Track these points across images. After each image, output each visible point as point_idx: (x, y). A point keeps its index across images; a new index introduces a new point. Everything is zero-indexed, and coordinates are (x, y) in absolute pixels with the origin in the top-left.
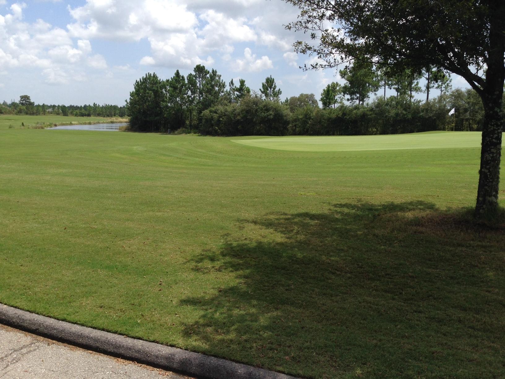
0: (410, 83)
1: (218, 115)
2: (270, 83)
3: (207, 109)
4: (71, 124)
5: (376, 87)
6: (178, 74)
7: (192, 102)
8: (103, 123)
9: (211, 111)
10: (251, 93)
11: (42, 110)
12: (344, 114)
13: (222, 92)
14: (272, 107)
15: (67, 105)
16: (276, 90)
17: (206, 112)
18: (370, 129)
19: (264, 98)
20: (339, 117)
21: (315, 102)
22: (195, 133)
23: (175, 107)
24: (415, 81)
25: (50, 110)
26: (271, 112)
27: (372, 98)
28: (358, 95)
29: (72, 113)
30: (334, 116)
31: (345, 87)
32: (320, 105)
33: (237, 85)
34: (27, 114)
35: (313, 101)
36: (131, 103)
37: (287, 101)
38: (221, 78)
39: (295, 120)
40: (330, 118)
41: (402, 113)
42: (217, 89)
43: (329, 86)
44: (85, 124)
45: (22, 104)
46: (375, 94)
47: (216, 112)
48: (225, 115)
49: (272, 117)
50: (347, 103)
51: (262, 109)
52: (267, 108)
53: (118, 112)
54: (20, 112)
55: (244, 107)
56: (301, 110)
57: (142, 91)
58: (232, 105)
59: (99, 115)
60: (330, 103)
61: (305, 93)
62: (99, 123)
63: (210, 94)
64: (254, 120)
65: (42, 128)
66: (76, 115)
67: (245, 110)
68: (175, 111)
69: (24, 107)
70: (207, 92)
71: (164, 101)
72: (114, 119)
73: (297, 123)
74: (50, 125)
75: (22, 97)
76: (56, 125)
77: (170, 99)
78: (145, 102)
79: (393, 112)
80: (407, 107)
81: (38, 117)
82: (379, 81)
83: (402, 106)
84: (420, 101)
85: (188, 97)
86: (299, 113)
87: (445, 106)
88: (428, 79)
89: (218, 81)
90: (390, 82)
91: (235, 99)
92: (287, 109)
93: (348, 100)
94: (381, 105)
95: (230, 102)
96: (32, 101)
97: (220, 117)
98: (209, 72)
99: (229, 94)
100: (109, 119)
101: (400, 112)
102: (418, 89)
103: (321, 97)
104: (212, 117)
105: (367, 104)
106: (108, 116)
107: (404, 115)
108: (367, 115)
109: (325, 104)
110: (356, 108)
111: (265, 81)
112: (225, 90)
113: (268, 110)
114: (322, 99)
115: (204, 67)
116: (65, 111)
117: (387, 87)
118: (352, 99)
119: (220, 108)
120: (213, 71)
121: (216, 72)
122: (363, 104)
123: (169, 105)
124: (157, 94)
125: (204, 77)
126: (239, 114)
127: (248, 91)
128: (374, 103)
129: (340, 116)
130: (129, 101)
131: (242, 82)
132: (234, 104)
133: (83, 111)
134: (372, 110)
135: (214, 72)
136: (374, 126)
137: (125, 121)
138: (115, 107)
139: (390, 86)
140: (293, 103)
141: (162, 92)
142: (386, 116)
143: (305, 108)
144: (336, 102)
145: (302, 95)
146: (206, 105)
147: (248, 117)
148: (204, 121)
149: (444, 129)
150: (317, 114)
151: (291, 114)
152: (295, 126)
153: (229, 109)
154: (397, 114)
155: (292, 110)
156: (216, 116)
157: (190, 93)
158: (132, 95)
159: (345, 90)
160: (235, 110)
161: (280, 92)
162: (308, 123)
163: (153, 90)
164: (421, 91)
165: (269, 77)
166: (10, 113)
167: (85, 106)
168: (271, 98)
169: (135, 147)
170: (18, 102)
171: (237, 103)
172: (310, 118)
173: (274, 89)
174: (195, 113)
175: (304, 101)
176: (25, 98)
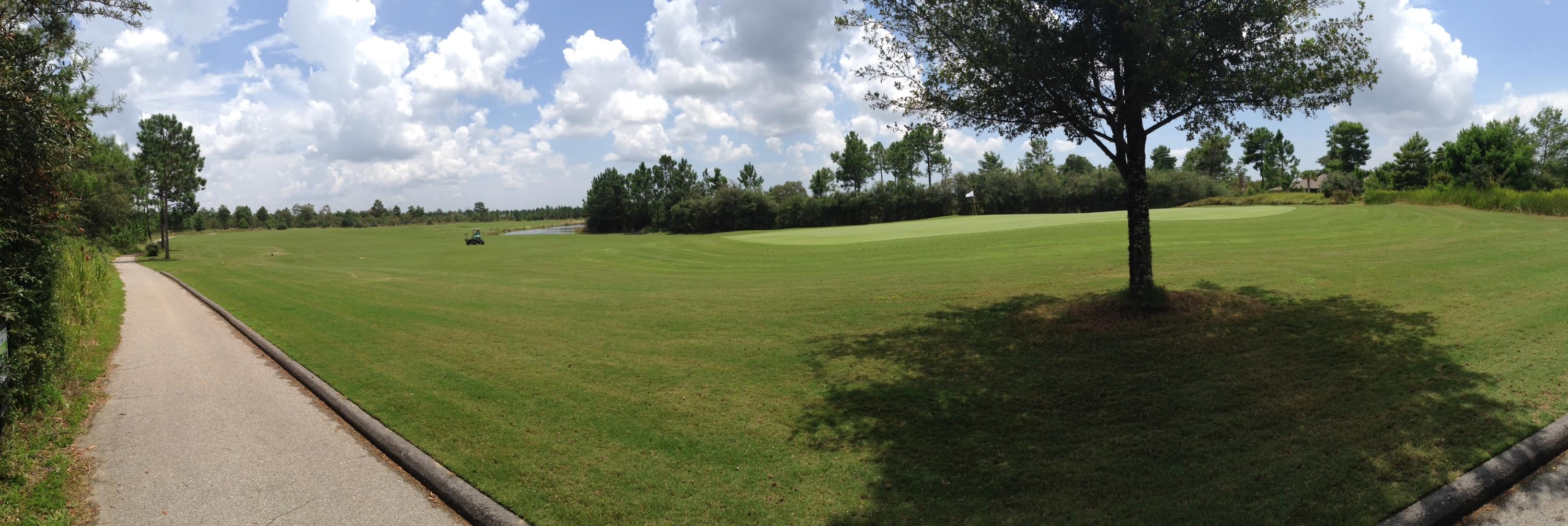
0: (910, 167)
1: (690, 210)
2: (748, 171)
3: (676, 203)
4: (525, 229)
5: (872, 172)
6: (642, 166)
7: (658, 196)
8: (558, 226)
9: (681, 206)
10: (729, 183)
11: (496, 216)
12: (840, 202)
13: (694, 183)
14: (754, 198)
15: (520, 209)
16: (756, 179)
17: (676, 207)
18: (872, 218)
19: (743, 187)
20: (835, 206)
21: (803, 190)
22: (664, 231)
23: (638, 204)
24: (915, 165)
25: (504, 215)
26: (753, 204)
27: (869, 184)
28: (853, 182)
29: (525, 219)
30: (828, 205)
31: (838, 173)
32: (810, 193)
33: (712, 174)
34: (481, 220)
35: (800, 190)
36: (589, 203)
37: (771, 190)
38: (692, 168)
39: (784, 211)
40: (824, 208)
41: (905, 198)
42: (687, 180)
43: (818, 172)
44: (539, 228)
45: (476, 211)
46: (873, 179)
47: (687, 207)
48: (698, 210)
49: (754, 209)
50: (842, 191)
51: (742, 201)
52: (748, 199)
53: (571, 213)
54: (474, 220)
55: (721, 199)
56: (789, 199)
57: (601, 188)
58: (706, 198)
59: (552, 218)
60: (821, 191)
61: (791, 180)
62: (552, 226)
63: (680, 187)
64: (734, 213)
65: (497, 234)
66: (529, 219)
67: (721, 202)
68: (638, 207)
69: (479, 214)
70: (677, 184)
71: (626, 197)
72: (568, 221)
73: (786, 215)
74: (504, 231)
75: (476, 204)
76: (509, 231)
77: (633, 195)
78: (605, 200)
79: (895, 198)
80: (912, 191)
81: (492, 223)
82: (874, 165)
83: (904, 191)
84: (924, 186)
85: (655, 191)
86: (787, 203)
87: (950, 190)
88: (928, 162)
89: (688, 172)
90: (886, 167)
91: (710, 190)
92: (772, 199)
93: (842, 186)
94: (880, 189)
95: (703, 194)
96: (486, 208)
97: (692, 212)
98: (676, 163)
99: (702, 185)
100: (563, 222)
101: (902, 197)
102: (918, 173)
103: (810, 184)
104: (683, 212)
105: (866, 190)
106: (562, 218)
107: (908, 200)
108: (867, 202)
109: (815, 192)
110: (853, 195)
111: (743, 168)
112: (697, 181)
113: (749, 201)
114: (811, 187)
115: (670, 157)
116: (517, 216)
117: (883, 171)
118: (846, 185)
119: (692, 202)
120: (683, 160)
121: (686, 161)
122: (859, 190)
123: (632, 201)
124: (618, 190)
125: (671, 169)
126: (715, 208)
127: (725, 181)
128: (873, 188)
129: (836, 204)
130: (586, 200)
131: (717, 172)
132: (709, 196)
133: (536, 215)
134: (871, 195)
135: (684, 162)
136: (876, 214)
137: (581, 223)
138: (569, 209)
139: (887, 170)
140: (776, 192)
141: (623, 188)
142: (888, 203)
143: (794, 197)
144: (828, 189)
145: (787, 183)
146: (675, 198)
147: (727, 210)
148: (673, 217)
149: (951, 214)
150: (808, 203)
151: (778, 205)
152: (783, 218)
153: (703, 202)
154: (900, 200)
155: (778, 200)
156: (687, 211)
157: (656, 187)
158: (589, 193)
159: (840, 176)
160: (710, 203)
161: (761, 180)
162: (798, 214)
163: (614, 187)
164: (922, 175)
165: (748, 164)
166: (465, 220)
167: (538, 209)
168: (752, 188)
169: (607, 250)
170: (473, 209)
171: (712, 194)
172: (800, 208)
173: (755, 177)
174: (662, 209)
175: (791, 190)
176: (479, 205)
